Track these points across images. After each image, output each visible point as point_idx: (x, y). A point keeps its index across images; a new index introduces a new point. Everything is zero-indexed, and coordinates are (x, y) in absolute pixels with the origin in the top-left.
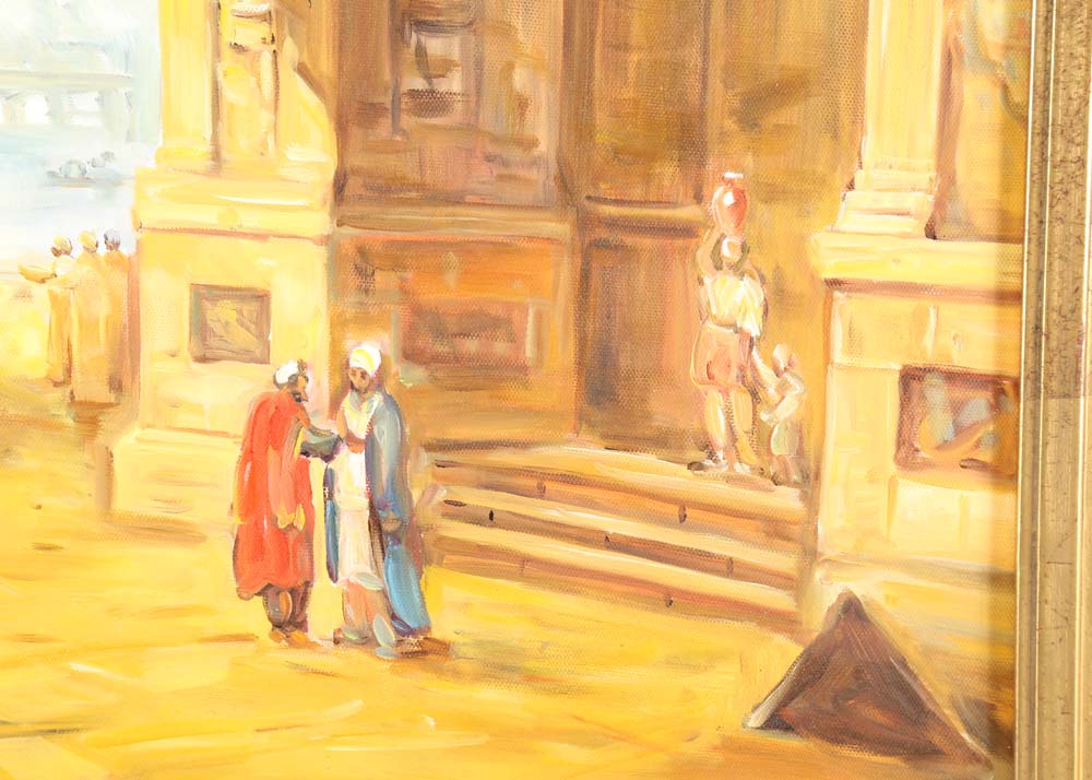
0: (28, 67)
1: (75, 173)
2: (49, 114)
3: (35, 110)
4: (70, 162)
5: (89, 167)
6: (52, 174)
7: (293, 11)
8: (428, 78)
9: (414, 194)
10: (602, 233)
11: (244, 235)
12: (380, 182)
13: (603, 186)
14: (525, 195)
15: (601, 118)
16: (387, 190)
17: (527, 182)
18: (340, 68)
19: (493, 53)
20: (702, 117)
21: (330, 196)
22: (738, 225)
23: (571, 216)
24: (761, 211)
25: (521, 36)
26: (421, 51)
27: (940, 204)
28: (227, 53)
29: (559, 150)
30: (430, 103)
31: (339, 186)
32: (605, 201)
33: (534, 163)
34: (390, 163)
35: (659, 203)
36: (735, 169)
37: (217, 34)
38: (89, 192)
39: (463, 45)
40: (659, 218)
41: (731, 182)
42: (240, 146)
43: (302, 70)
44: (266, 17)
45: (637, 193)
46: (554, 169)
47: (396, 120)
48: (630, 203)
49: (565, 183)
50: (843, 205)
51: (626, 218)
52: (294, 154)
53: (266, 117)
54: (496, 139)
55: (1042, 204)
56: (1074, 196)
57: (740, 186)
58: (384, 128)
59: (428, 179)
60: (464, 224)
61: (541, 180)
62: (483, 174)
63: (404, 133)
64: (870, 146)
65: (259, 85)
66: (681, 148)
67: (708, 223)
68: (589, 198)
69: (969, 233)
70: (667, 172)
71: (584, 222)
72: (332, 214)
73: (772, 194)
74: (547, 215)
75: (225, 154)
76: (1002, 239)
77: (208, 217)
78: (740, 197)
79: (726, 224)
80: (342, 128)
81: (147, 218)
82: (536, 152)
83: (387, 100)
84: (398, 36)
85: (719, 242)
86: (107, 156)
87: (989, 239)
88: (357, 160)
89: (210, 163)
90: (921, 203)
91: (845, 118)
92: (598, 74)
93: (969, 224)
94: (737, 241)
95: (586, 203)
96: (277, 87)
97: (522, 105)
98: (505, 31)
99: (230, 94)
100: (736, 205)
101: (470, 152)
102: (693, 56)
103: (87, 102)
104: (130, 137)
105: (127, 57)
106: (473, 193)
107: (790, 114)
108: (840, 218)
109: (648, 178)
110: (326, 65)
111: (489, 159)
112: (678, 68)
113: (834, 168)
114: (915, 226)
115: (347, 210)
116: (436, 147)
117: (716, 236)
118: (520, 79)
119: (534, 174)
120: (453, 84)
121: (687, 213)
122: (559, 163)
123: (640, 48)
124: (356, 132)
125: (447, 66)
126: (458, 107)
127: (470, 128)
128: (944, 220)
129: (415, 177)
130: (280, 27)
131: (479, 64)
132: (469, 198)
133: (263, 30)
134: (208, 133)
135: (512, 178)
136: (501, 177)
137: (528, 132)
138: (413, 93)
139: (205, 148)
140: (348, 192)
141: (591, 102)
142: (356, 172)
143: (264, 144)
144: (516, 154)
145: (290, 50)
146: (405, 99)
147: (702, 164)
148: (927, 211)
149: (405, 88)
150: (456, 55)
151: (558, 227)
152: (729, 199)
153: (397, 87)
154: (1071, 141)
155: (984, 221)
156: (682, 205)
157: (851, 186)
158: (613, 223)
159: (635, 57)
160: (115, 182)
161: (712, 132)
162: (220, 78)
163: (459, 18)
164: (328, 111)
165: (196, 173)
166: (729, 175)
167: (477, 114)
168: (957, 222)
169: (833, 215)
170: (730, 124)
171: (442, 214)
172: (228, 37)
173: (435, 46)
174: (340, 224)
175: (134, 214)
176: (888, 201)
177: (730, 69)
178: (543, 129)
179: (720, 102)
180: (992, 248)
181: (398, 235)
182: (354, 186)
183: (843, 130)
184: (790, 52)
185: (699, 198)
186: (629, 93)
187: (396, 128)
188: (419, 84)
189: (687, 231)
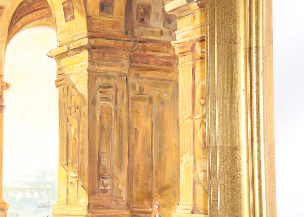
0: (35, 187)
1: (43, 205)
2: (39, 195)
3: (36, 194)
4: (42, 203)
5: (45, 204)
6: (39, 206)
7: (81, 176)
8: (104, 187)
9: (102, 207)
10: (135, 213)
11: (72, 215)
12: (96, 205)
13: (135, 205)
14: (121, 207)
15: (134, 193)
16: (97, 207)
17: (121, 204)
18: (89, 185)
19: (115, 182)
20: (152, 193)
21: (87, 208)
22: (159, 212)
23: (129, 210)
24: (163, 209)
25: (120, 179)
26: (103, 182)
27: (194, 208)
28: (69, 183)
29: (127, 199)
30: (104, 191)
31: (89, 206)
32: (135, 208)
33: (122, 201)
34: (97, 202)
35: (145, 208)
36: (158, 202)
37: (68, 180)
38: (45, 208)
39: (110, 181)
40: (145, 211)
41: (157, 204)
42: (71, 200)
43: (82, 186)
44: (76, 177)
45: (141, 206)
46: (126, 202)
47: (98, 194)
48: (140, 208)
49: (128, 205)
50: (177, 208)
51: (139, 211)
52: (81, 201)
53: (76, 194)
54: (116, 197)
55: (211, 208)
56: (216, 207)
57: (159, 205)
58: (96, 196)
59: (104, 205)
60: (111, 212)
61: (124, 204)
62: (114, 203)
63: (100, 196)
64: (181, 198)
65: (75, 189)
66: (148, 198)
67: (153, 211)
68: (132, 207)
69: (199, 213)
70: (146, 202)
71: (132, 212)
72: (87, 211)
73: (164, 206)
74: (125, 210)
75: (69, 201)
76: (205, 214)
77: (66, 212)
78: (159, 207)
79: (157, 212)
80: (89, 196)
81: (55, 213)
82: (123, 199)
83: (97, 191)
84: (99, 179)
85: (155, 215)
86: (48, 202)
87: (203, 214)
88: (92, 202)
89: (66, 203)
90: (190, 207)
91: (177, 193)
92: (133, 185)
93: (199, 211)
94: (159, 215)
95: (132, 208)
96: (78, 189)
97: (120, 191)
98: (117, 178)
99: (70, 191)
100: (158, 208)
101: (111, 200)
102: (150, 182)
103: (45, 193)
104: (52, 199)
105: (52, 185)
106: (112, 207)
107: (167, 192)
108: (177, 210)
109: (143, 204)
110: (86, 185)
111: (115, 201)
112: (148, 184)
113: (175, 201)
114: (190, 212)
115: (90, 210)
116: (105, 199)
117: (155, 214)
118: (120, 187)
119: (123, 203)
120: (108, 188)
121: (149, 210)
122: (127, 201)
123: (141, 181)
124: (91, 197)
125: (107, 185)
126: (109, 192)
127: (111, 195)
128: (194, 210)
129: (102, 204)
130: (79, 179)
131: (113, 184)
132: (111, 208)
133: (76, 179)
134: (66, 197)
135: (119, 204)
136: (117, 204)
137: (121, 196)
138: (101, 190)
139: (66, 200)
140: (90, 207)
141: (132, 191)
142: (91, 203)
143: (75, 199)
144: (119, 200)
145: (80, 182)
146: (100, 191)
147: (152, 201)
148: (192, 209)
149: (100, 189)
150: (109, 183)
151: (127, 213)
152: (157, 207)
153: (99, 188)
154: (215, 197)
155: (202, 211)
156: (149, 208)
157: (178, 205)
158: (137, 212)
159: (140, 183)
160: (50, 206)
161: (154, 195)
162: (68, 188)
163: (110, 176)
164: (87, 193)
165: (64, 205)
166: (157, 203)
167: (113, 193)
168: (197, 211)
169: (175, 210)
170: (157, 194)
171: (106, 211)
172: (70, 181)
173: (105, 181)
174: (89, 213)
175: (53, 212)
176: (185, 207)
177: (157, 185)
178: (124, 195)
179: (155, 190)
180: (203, 215)
181: (99, 215)
182: (91, 206)
183: (176, 194)
184: (167, 181)
185: (152, 207)
186: (139, 189)
187: (98, 196)
188: (103, 188)
189: (150, 213)
